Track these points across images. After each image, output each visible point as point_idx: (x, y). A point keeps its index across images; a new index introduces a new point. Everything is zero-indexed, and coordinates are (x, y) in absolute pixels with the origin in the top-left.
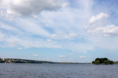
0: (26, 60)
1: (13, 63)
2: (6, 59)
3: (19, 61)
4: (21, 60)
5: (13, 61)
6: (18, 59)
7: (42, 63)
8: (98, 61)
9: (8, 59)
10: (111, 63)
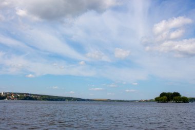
0: (39, 95)
1: (19, 99)
2: (6, 93)
3: (28, 97)
4: (31, 95)
5: (18, 97)
6: (27, 94)
7: (64, 100)
8: (165, 97)
9: (11, 94)
10: (185, 100)
